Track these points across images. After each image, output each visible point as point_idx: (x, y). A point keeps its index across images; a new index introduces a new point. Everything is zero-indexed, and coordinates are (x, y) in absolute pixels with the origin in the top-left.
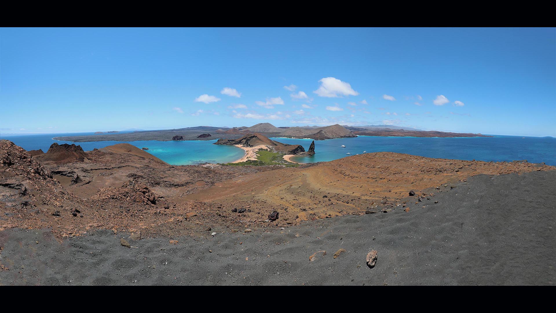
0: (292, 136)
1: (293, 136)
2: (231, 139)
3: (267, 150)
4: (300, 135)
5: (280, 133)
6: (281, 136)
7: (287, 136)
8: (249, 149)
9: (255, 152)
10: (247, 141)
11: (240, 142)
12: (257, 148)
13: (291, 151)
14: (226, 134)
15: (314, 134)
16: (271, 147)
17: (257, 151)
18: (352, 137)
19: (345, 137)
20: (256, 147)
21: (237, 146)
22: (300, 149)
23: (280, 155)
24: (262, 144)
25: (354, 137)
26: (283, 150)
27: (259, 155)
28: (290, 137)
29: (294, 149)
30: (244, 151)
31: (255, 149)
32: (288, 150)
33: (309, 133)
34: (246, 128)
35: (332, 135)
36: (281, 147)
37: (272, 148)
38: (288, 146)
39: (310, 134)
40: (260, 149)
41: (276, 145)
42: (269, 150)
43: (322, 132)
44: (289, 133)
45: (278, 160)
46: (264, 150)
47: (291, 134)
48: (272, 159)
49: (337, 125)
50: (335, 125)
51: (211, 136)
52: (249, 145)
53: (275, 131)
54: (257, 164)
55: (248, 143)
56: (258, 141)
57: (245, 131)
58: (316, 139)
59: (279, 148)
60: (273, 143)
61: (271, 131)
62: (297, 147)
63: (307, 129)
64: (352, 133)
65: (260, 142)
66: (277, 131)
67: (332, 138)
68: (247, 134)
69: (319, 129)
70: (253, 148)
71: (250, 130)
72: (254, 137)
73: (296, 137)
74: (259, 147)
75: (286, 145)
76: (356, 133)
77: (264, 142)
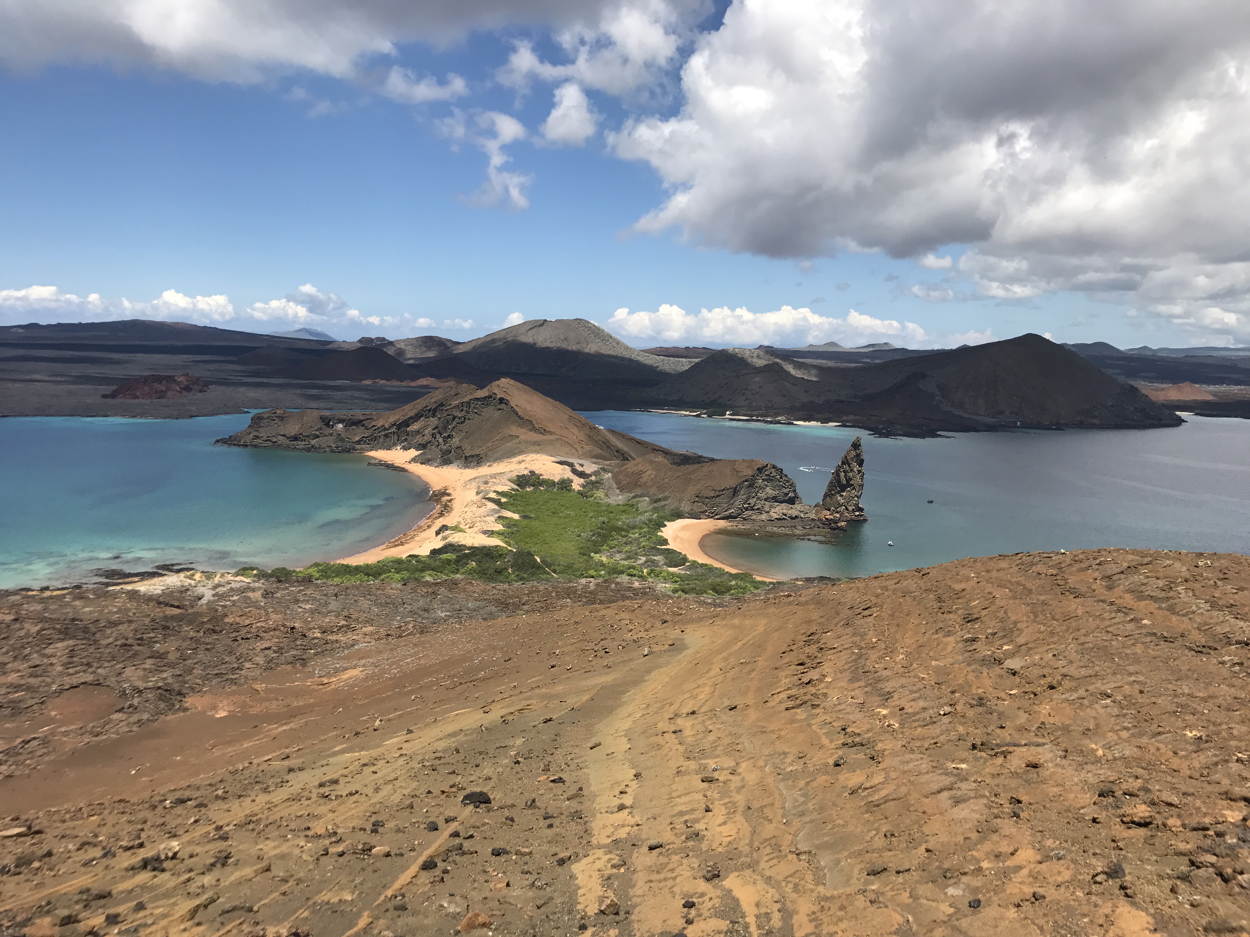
1: (729, 407)
2: (340, 414)
3: (565, 485)
7: (693, 406)
8: (455, 474)
9: (493, 495)
10: (443, 427)
11: (400, 434)
12: (503, 471)
13: (712, 494)
15: (872, 397)
16: (590, 467)
17: (505, 489)
20: (496, 466)
21: (380, 454)
22: (767, 484)
23: (643, 519)
24: (538, 447)
26: (661, 488)
27: (516, 516)
28: (715, 410)
29: (732, 482)
31: (494, 476)
32: (692, 490)
36: (649, 473)
37: (596, 473)
38: (697, 466)
40: (522, 481)
41: (621, 456)
42: (577, 485)
44: (706, 386)
45: (627, 548)
46: (550, 484)
48: (595, 543)
52: (459, 452)
54: (499, 572)
55: (449, 440)
56: (514, 430)
59: (640, 474)
60: (607, 445)
62: (749, 472)
63: (827, 362)
65: (524, 434)
70: (484, 470)
71: (470, 358)
72: (488, 401)
74: (523, 466)
75: (686, 460)
77: (552, 437)
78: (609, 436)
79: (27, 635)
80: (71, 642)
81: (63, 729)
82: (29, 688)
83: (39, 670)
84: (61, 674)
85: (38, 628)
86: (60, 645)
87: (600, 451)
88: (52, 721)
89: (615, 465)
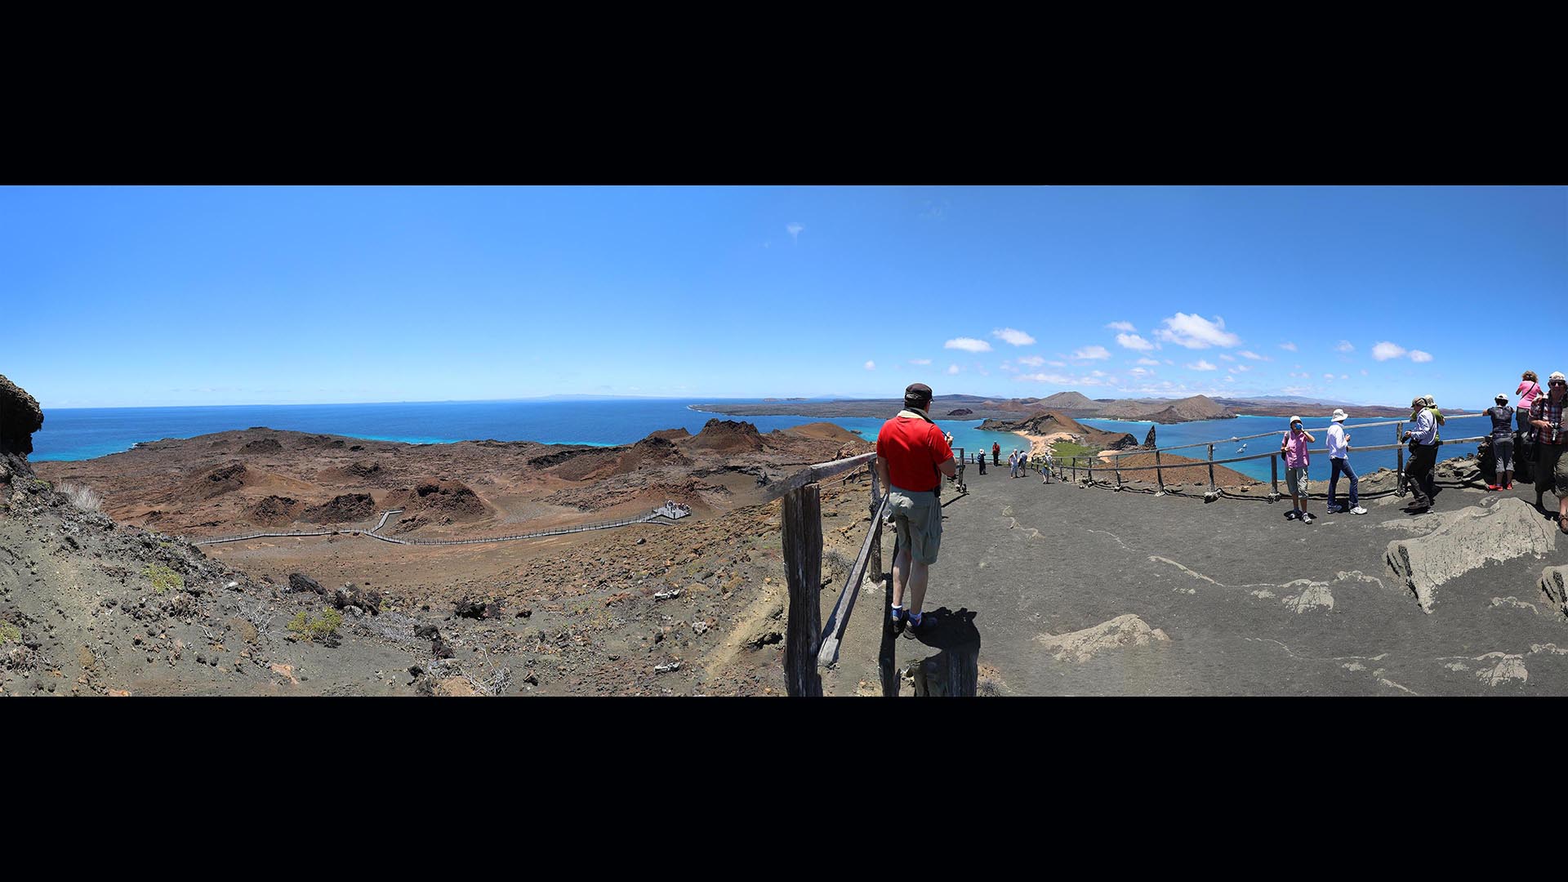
0: (1118, 417)
2: (1007, 421)
3: (1070, 441)
4: (1134, 416)
5: (1096, 410)
6: (1099, 417)
7: (1109, 417)
8: (1038, 438)
10: (1035, 424)
11: (1022, 427)
12: (1052, 437)
13: (1113, 443)
14: (999, 410)
15: (1159, 413)
16: (1077, 436)
18: (1226, 418)
19: (1214, 418)
20: (1050, 436)
21: (1018, 432)
22: (1129, 440)
23: (1093, 450)
24: (1063, 430)
25: (1231, 417)
26: (1098, 441)
28: (1115, 418)
29: (1118, 440)
30: (1029, 441)
32: (1108, 442)
33: (1150, 410)
34: (1037, 400)
35: (1191, 414)
36: (1096, 437)
37: (1079, 438)
38: (1109, 435)
39: (1152, 412)
40: (1057, 440)
41: (1088, 433)
42: (1074, 441)
43: (1173, 409)
44: (1112, 411)
46: (1066, 441)
47: (1117, 414)
49: (1201, 397)
50: (1196, 397)
51: (972, 412)
52: (1040, 432)
53: (1088, 407)
55: (1037, 428)
56: (1055, 425)
57: (1034, 406)
58: (1162, 422)
59: (1092, 438)
60: (1083, 429)
61: (1081, 407)
62: (1123, 436)
63: (1147, 403)
64: (1229, 412)
65: (1058, 426)
66: (1092, 408)
67: (1191, 421)
68: (1038, 411)
69: (1167, 403)
70: (1047, 437)
71: (1043, 404)
72: (1048, 417)
73: (1125, 418)
74: (1058, 436)
75: (1106, 433)
76: (1235, 410)
77: (1065, 427)
78: (1085, 428)
87: (1081, 431)
89: (1085, 435)
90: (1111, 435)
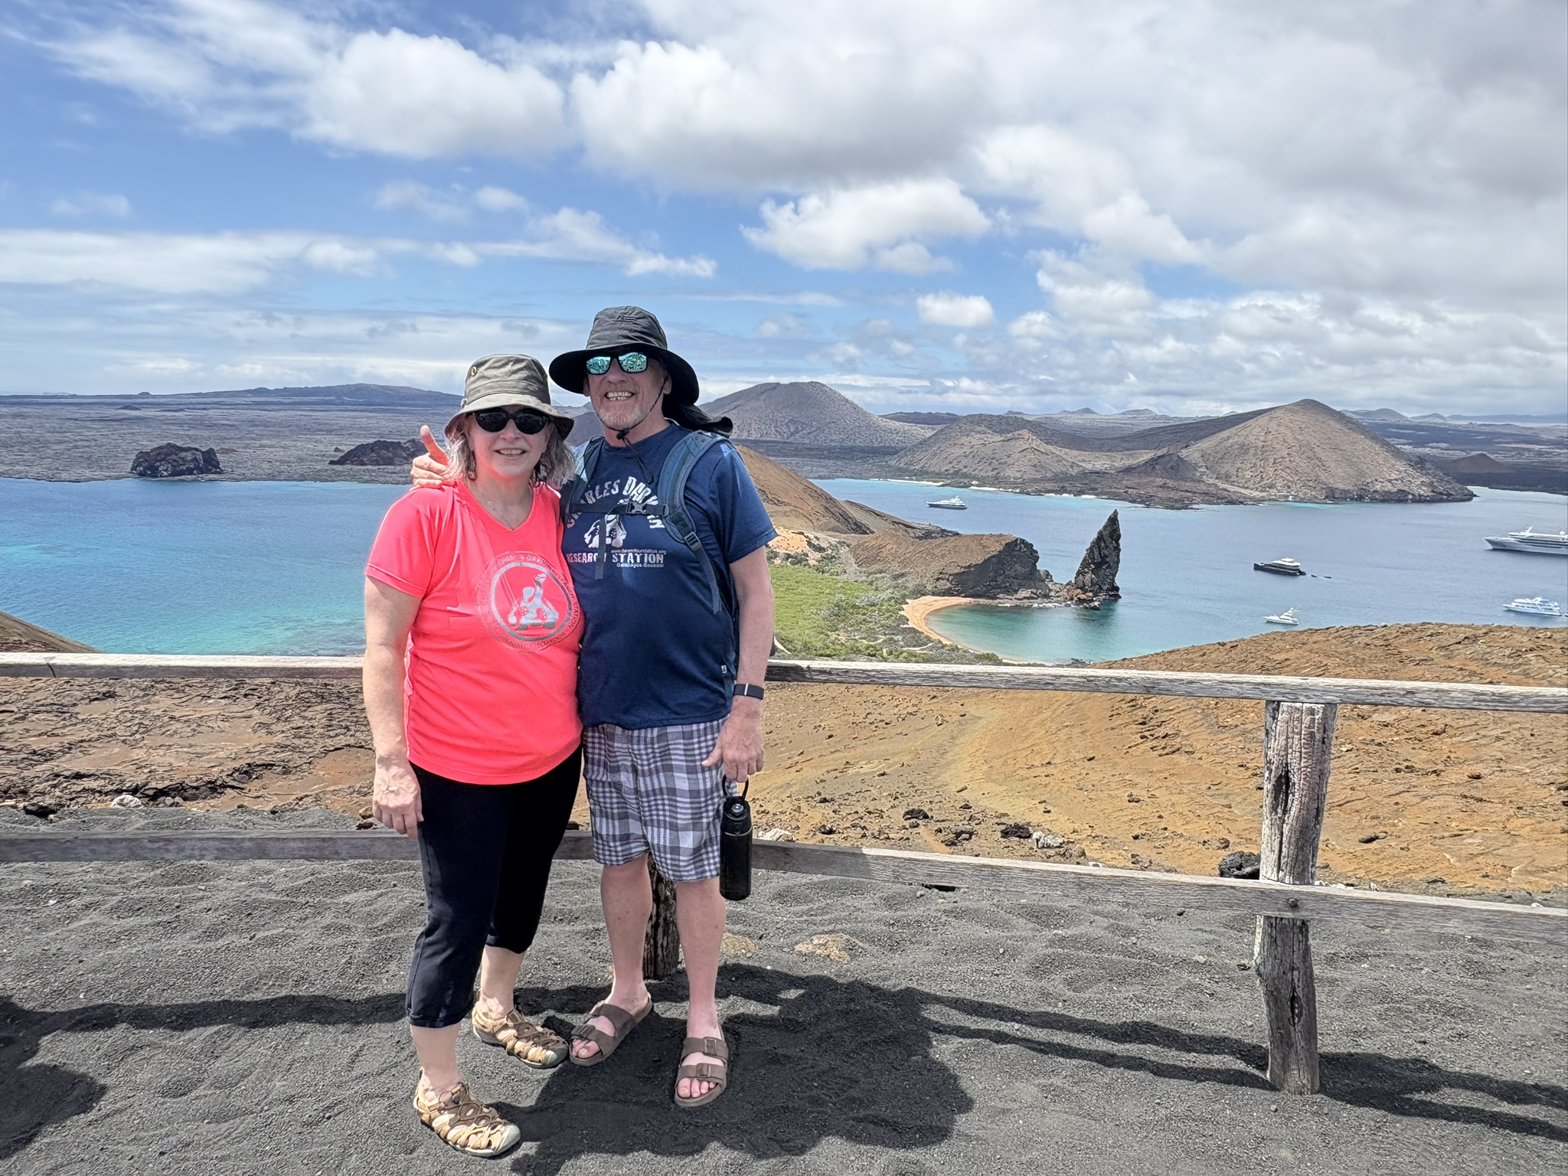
1: (975, 478)
3: (800, 560)
6: (901, 477)
7: (936, 478)
13: (958, 570)
15: (1127, 469)
16: (826, 539)
22: (1016, 563)
23: (885, 595)
29: (979, 559)
32: (935, 567)
33: (1092, 458)
35: (1261, 474)
36: (891, 547)
37: (835, 548)
38: (941, 540)
39: (1101, 465)
41: (860, 529)
42: (814, 557)
45: (867, 625)
47: (970, 466)
48: (833, 622)
53: (861, 441)
59: (880, 548)
60: (845, 518)
61: (832, 438)
62: (996, 548)
66: (878, 444)
67: (1261, 501)
69: (1164, 431)
73: (998, 483)
75: (928, 535)
77: (787, 508)
78: (847, 507)
79: (287, 698)
80: (329, 706)
81: (332, 788)
82: (294, 749)
83: (302, 732)
84: (322, 736)
85: (296, 691)
86: (319, 708)
87: (838, 524)
88: (321, 780)
89: (853, 538)
90: (951, 542)
